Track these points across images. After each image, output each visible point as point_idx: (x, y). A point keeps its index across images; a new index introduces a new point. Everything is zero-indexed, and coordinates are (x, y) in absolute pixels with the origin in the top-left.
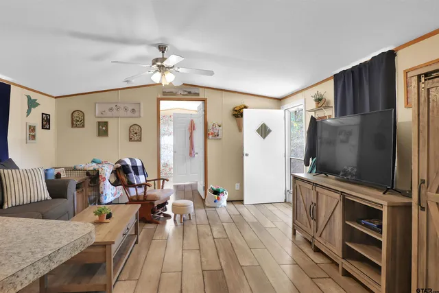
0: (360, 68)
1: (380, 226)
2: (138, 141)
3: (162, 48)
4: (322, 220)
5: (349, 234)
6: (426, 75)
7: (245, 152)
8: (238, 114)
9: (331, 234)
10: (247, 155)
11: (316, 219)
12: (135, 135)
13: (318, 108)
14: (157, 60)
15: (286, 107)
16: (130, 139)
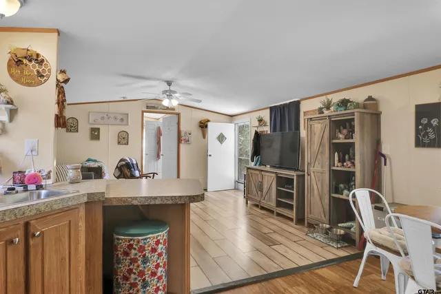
0: (284, 106)
1: (293, 187)
2: (125, 144)
3: (169, 83)
4: (265, 190)
5: (279, 194)
6: (311, 119)
7: (209, 154)
8: (203, 126)
9: (270, 197)
10: (210, 156)
11: (261, 190)
12: (123, 139)
13: (260, 125)
14: (166, 91)
15: (236, 122)
16: (119, 143)
